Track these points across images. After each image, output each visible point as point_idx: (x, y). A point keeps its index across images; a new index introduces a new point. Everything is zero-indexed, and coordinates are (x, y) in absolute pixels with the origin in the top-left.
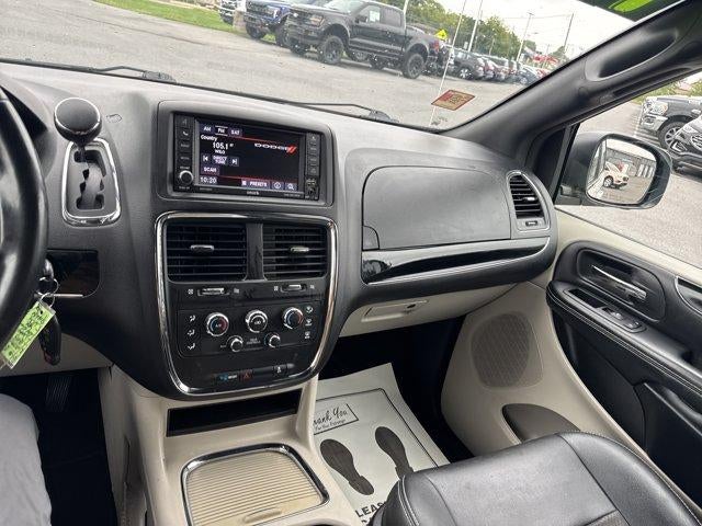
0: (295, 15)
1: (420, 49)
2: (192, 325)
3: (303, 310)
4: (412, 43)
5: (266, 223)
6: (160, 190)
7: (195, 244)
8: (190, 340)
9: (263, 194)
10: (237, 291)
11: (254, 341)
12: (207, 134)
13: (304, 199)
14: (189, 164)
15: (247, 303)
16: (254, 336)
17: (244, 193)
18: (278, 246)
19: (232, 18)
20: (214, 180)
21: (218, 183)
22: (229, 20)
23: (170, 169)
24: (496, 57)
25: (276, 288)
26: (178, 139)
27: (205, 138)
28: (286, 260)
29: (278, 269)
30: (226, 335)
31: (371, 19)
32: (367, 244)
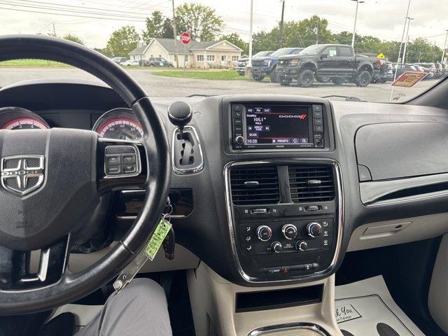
0: (282, 62)
1: (366, 67)
2: (248, 234)
3: (322, 224)
4: (361, 65)
5: (290, 165)
6: (226, 149)
7: (246, 181)
8: (248, 244)
9: (286, 147)
10: (274, 210)
11: (289, 246)
12: (250, 113)
13: (314, 148)
14: (241, 132)
15: (281, 219)
16: (288, 242)
17: (274, 147)
18: (298, 180)
19: (244, 72)
20: (256, 141)
21: (258, 143)
22: (242, 74)
23: (230, 136)
24: (424, 64)
25: (301, 209)
26: (235, 118)
27: (249, 116)
28: (305, 190)
29: (300, 196)
30: (271, 241)
31: (331, 55)
32: (363, 177)
